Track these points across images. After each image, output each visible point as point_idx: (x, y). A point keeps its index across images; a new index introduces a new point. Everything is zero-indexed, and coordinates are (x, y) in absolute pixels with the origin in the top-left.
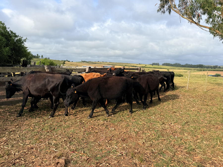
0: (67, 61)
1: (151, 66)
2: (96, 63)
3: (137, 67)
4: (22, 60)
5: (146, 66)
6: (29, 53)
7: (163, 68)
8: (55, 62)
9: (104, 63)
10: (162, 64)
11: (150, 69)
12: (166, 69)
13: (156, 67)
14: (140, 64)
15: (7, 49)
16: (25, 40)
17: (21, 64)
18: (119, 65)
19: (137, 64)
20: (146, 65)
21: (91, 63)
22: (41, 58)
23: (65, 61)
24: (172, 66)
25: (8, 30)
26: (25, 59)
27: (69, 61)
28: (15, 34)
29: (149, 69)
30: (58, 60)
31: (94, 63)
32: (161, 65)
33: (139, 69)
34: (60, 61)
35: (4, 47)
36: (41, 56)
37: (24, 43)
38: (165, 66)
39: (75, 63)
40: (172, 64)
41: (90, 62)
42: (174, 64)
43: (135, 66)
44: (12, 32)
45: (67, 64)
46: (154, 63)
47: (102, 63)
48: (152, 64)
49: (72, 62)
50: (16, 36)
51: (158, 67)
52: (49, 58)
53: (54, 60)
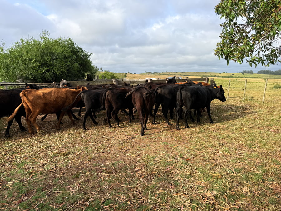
0: (129, 73)
1: (241, 75)
2: (164, 75)
3: (220, 77)
5: (233, 76)
7: (259, 78)
8: (116, 75)
9: (173, 74)
10: (257, 72)
11: (239, 79)
12: (263, 78)
13: (248, 76)
14: (224, 73)
19: (220, 73)
20: (233, 74)
21: (158, 74)
22: (100, 71)
23: (126, 74)
24: (272, 74)
27: (131, 74)
29: (237, 80)
30: (119, 73)
31: (161, 75)
32: (255, 73)
33: (206, 79)
34: (121, 74)
36: (100, 69)
38: (262, 75)
39: (138, 75)
40: (272, 71)
41: (156, 73)
42: (275, 71)
43: (217, 75)
45: (129, 77)
46: (246, 71)
47: (171, 74)
48: (242, 72)
49: (135, 74)
51: (251, 76)
53: (115, 73)
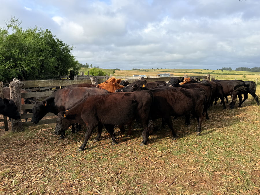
0: (117, 69)
1: (221, 72)
2: (149, 71)
3: (202, 73)
4: (69, 70)
5: (213, 72)
6: (76, 63)
7: (237, 75)
8: (104, 72)
9: (159, 70)
11: (219, 75)
12: (241, 75)
13: (227, 73)
14: (205, 70)
15: (53, 59)
16: (71, 49)
17: (68, 75)
18: (178, 72)
19: (201, 70)
20: (213, 71)
21: (144, 71)
22: (90, 67)
23: (115, 70)
24: (250, 71)
25: (55, 38)
26: (73, 69)
27: (119, 70)
28: (61, 42)
29: (217, 76)
30: (108, 69)
31: (147, 71)
32: (233, 70)
33: (208, 77)
34: (110, 70)
35: (50, 57)
36: (90, 65)
37: (71, 51)
38: (240, 72)
39: (126, 72)
40: (249, 68)
41: (142, 70)
42: (252, 69)
43: (199, 72)
44: (58, 40)
45: (117, 73)
46: (225, 68)
47: (156, 70)
48: (221, 69)
49: (123, 70)
50: (62, 45)
51: (230, 73)
52: (98, 67)
53: (104, 69)
